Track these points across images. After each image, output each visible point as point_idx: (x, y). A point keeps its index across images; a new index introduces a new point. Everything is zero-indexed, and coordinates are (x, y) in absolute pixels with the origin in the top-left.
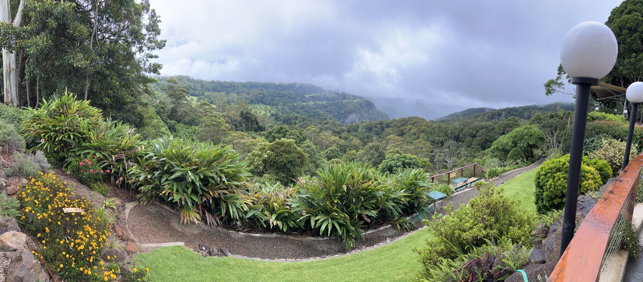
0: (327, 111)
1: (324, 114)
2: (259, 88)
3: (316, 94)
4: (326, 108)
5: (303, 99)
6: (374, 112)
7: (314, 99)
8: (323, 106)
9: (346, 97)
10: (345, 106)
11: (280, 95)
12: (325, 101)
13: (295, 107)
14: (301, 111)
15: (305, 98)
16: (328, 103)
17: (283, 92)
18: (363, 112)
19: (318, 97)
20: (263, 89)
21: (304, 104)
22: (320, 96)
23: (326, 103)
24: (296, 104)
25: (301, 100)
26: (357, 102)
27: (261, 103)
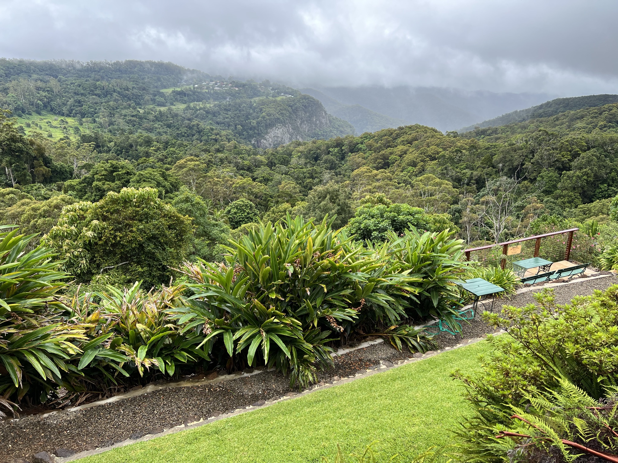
0: (218, 123)
1: (212, 129)
2: (35, 76)
3: (188, 87)
4: (214, 116)
5: (158, 99)
6: (323, 121)
7: (186, 98)
8: (207, 112)
9: (260, 91)
10: (258, 110)
11: (98, 92)
12: (211, 100)
13: (141, 118)
14: (156, 125)
15: (162, 95)
16: (219, 106)
17: (104, 83)
18: (299, 122)
19: (194, 93)
20: (47, 78)
21: (162, 109)
22: (199, 91)
23: (215, 106)
24: (142, 111)
25: (153, 101)
26: (283, 101)
27: (48, 111)
